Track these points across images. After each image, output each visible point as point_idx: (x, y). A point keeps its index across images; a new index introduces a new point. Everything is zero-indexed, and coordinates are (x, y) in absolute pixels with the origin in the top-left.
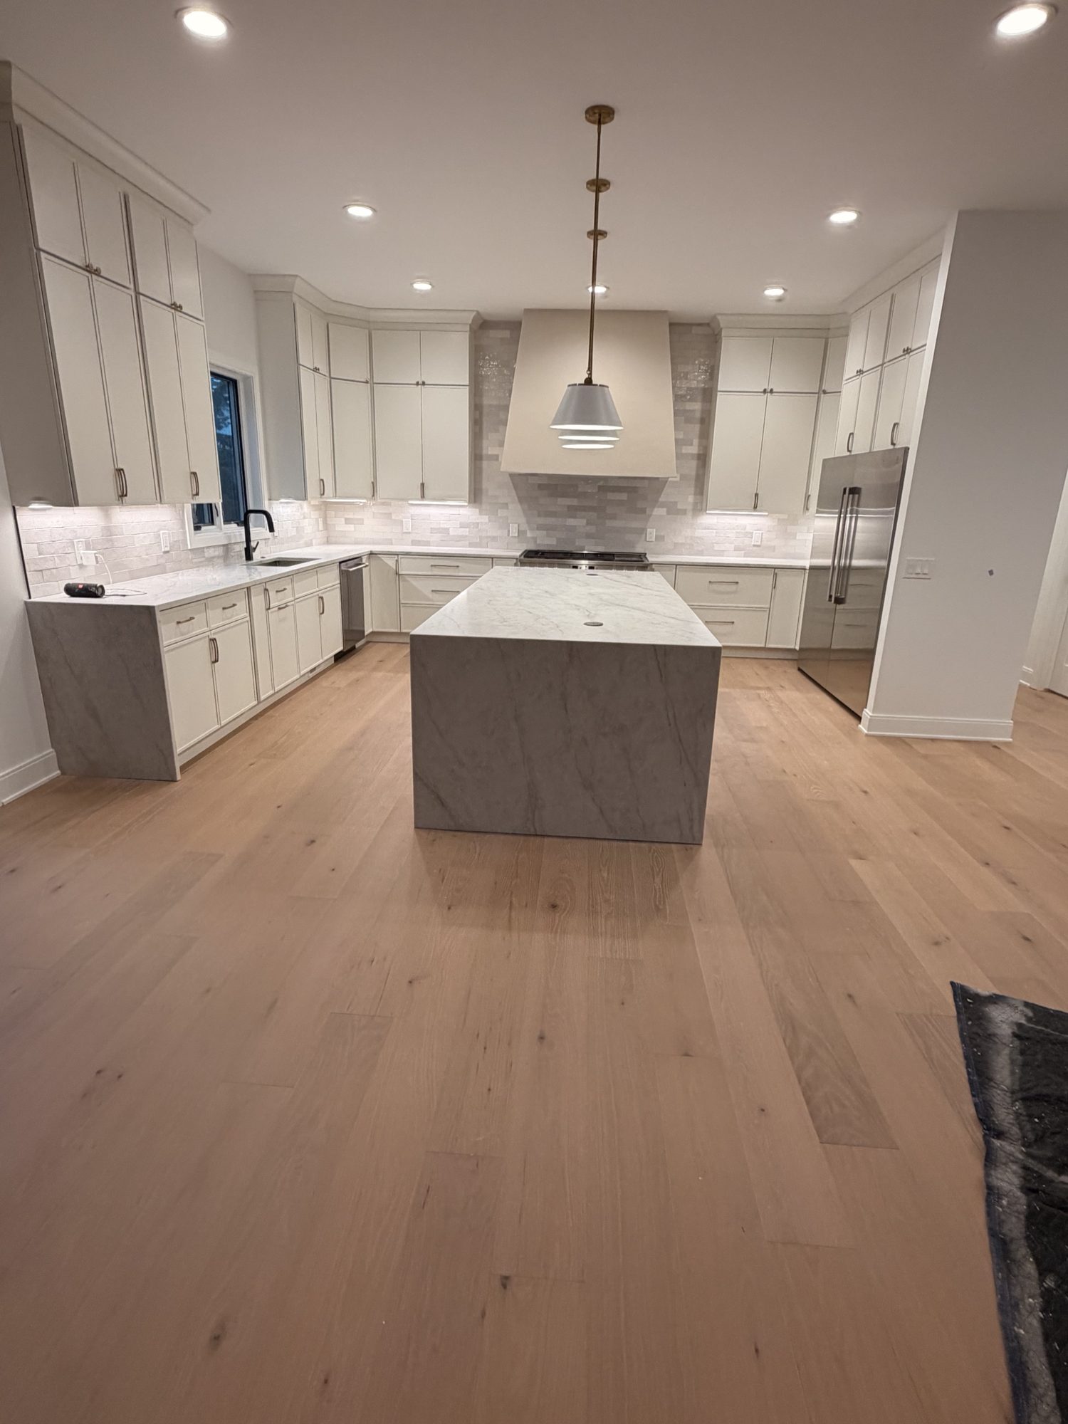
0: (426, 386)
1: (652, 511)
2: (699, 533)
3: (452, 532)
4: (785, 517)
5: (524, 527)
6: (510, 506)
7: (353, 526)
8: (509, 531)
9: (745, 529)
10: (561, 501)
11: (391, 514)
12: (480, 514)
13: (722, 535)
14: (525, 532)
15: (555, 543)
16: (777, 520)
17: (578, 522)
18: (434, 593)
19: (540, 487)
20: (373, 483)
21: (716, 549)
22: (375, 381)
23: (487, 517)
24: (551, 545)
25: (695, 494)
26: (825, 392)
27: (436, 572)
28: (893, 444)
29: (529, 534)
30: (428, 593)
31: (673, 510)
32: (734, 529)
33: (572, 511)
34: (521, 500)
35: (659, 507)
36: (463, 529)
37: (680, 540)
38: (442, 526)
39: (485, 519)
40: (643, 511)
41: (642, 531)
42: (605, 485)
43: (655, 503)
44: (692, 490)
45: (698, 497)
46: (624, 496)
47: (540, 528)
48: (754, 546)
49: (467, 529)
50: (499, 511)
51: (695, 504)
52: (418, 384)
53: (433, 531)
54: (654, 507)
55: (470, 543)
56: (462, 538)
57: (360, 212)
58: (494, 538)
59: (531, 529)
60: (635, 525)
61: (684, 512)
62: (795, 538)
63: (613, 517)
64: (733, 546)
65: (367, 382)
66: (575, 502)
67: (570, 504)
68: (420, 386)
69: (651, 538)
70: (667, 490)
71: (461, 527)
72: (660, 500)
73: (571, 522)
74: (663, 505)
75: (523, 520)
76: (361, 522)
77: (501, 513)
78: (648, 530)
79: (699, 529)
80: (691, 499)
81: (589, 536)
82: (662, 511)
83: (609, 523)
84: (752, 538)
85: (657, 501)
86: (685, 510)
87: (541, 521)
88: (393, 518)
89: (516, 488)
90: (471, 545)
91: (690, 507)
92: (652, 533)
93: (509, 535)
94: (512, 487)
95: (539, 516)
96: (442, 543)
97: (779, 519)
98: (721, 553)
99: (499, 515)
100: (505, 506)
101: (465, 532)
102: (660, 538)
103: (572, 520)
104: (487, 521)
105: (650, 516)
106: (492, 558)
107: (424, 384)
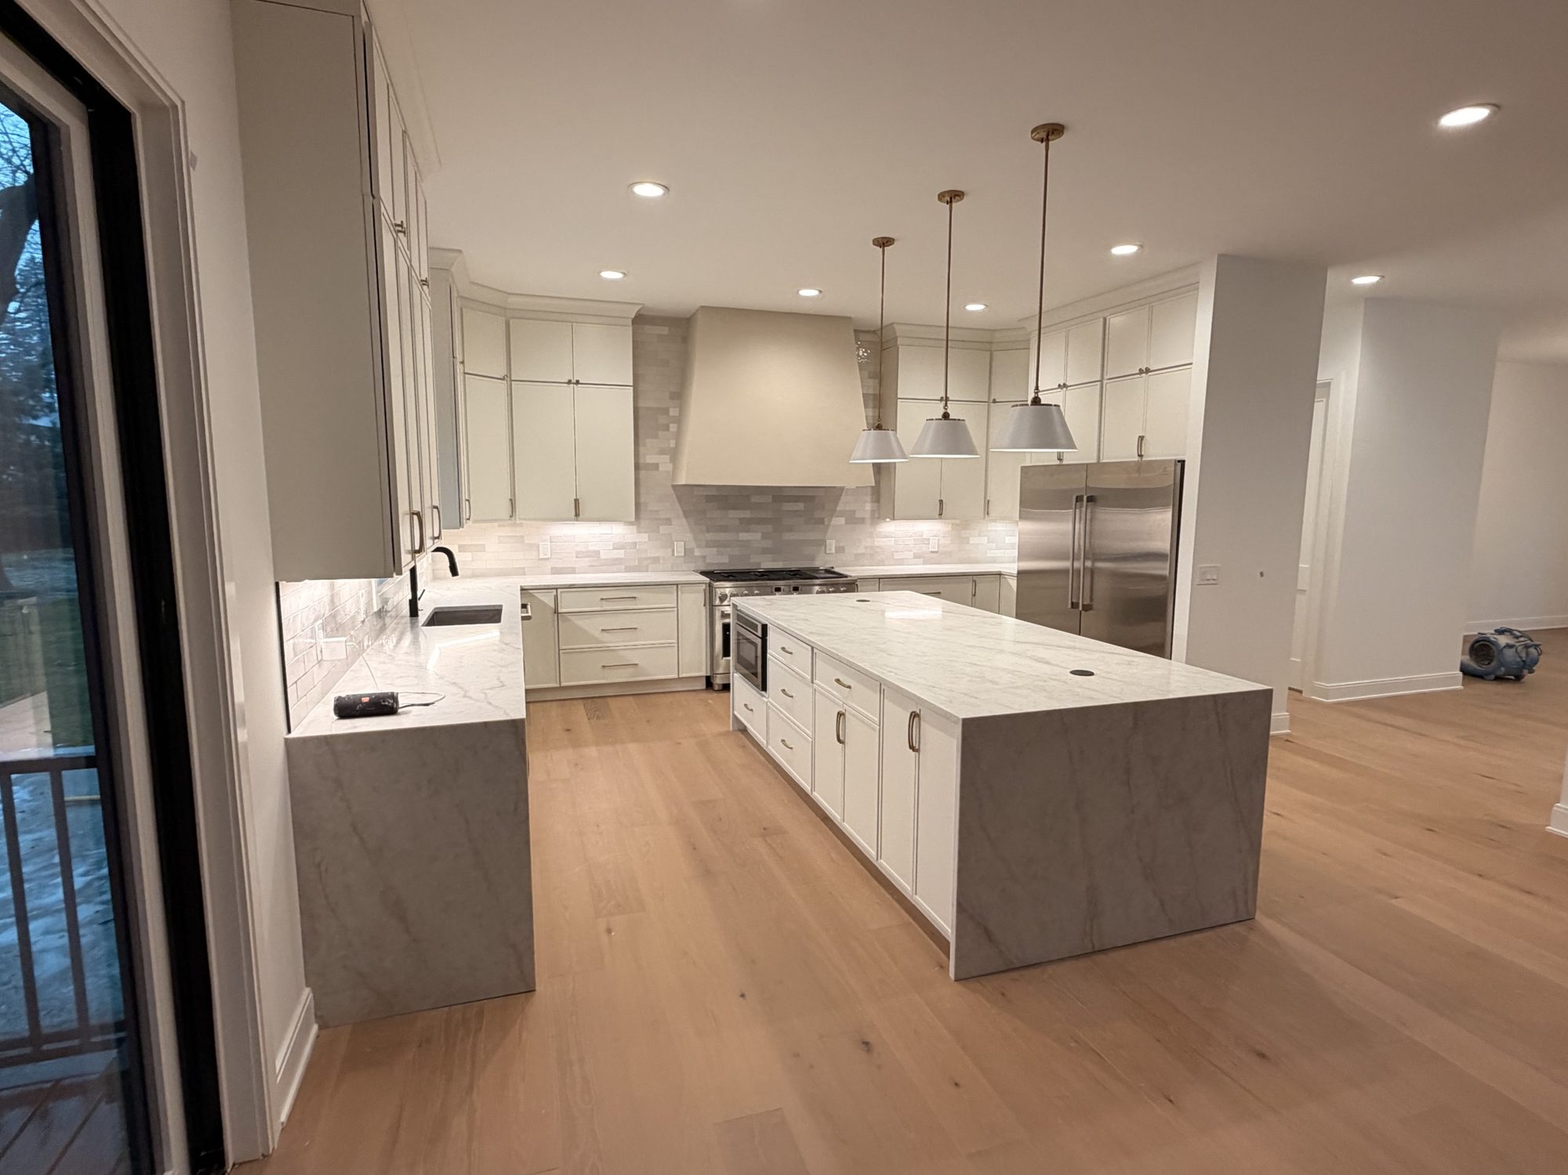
0: (579, 385)
1: (830, 521)
2: (878, 542)
3: (603, 556)
4: (958, 521)
5: (692, 544)
6: (675, 522)
7: (470, 553)
8: (673, 550)
9: (922, 536)
10: (732, 514)
11: (522, 537)
12: (639, 532)
13: (901, 543)
14: (692, 550)
15: (727, 561)
16: (950, 526)
17: (754, 537)
18: (605, 634)
19: (710, 499)
20: (511, 500)
21: (895, 557)
22: (513, 379)
23: (647, 535)
24: (722, 564)
25: (872, 502)
26: (994, 401)
27: (607, 606)
28: (1140, 456)
29: (697, 553)
30: (597, 634)
31: (853, 520)
32: (911, 536)
33: (746, 524)
34: (686, 514)
35: (837, 516)
36: (616, 551)
37: (861, 550)
38: (591, 548)
39: (645, 537)
40: (821, 521)
41: (822, 543)
42: (779, 495)
43: (833, 512)
44: (869, 498)
45: (876, 504)
46: (801, 506)
47: (709, 544)
48: (932, 552)
49: (623, 551)
50: (661, 527)
51: (873, 511)
52: (569, 382)
53: (579, 555)
54: (832, 517)
55: (626, 568)
56: (616, 562)
57: (648, 190)
58: (656, 560)
59: (699, 546)
60: (812, 536)
61: (862, 521)
62: (968, 543)
63: (790, 529)
64: (912, 553)
65: (503, 379)
66: (747, 514)
67: (743, 516)
68: (572, 385)
69: (830, 550)
70: (843, 498)
71: (614, 549)
72: (838, 509)
73: (743, 536)
74: (842, 514)
75: (689, 536)
76: (482, 548)
77: (663, 529)
78: (828, 541)
79: (878, 537)
80: (868, 507)
81: (765, 551)
82: (842, 521)
83: (788, 536)
84: (929, 544)
85: (834, 510)
86: (863, 519)
87: (710, 536)
88: (526, 542)
89: (680, 500)
90: (628, 570)
91: (868, 515)
92: (832, 545)
93: (673, 555)
94: (676, 500)
95: (708, 531)
96: (592, 568)
97: (953, 524)
98: (901, 562)
99: (661, 532)
100: (668, 521)
101: (620, 554)
102: (840, 550)
103: (746, 534)
104: (647, 540)
105: (828, 525)
106: (677, 585)
107: (578, 382)
